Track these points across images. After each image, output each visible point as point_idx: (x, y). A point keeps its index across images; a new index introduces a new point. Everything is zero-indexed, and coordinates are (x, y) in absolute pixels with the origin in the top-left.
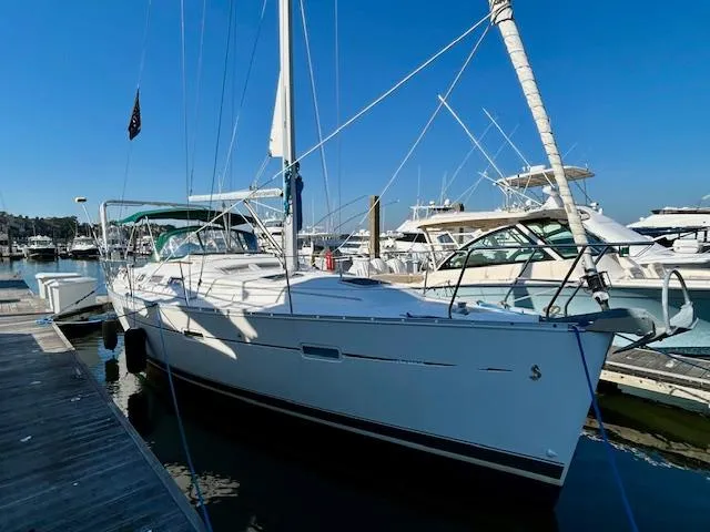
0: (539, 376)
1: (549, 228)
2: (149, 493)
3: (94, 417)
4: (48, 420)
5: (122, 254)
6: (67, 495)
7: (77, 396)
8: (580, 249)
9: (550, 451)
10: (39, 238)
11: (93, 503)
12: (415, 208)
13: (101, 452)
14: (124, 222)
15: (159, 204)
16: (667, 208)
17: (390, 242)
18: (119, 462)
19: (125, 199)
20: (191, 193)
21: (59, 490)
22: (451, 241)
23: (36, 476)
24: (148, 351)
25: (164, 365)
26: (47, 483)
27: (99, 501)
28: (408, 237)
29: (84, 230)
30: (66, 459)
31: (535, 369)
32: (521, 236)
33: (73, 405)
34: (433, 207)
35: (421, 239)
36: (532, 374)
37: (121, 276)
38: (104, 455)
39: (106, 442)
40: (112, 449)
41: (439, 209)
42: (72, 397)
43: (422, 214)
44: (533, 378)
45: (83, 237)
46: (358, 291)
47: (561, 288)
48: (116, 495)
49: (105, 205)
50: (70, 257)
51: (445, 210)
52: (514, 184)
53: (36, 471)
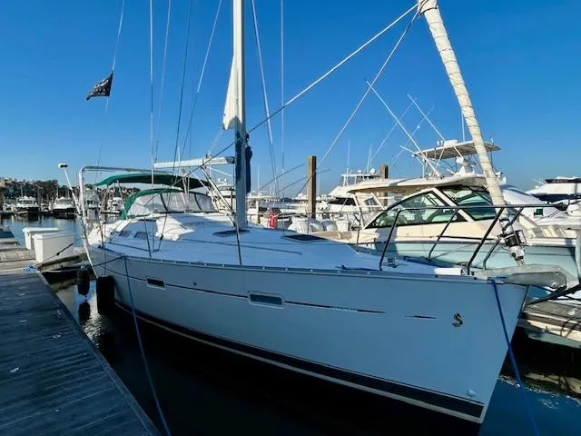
0: (461, 323)
1: (462, 194)
2: (121, 419)
3: (72, 351)
4: (33, 354)
5: (96, 212)
6: (49, 419)
7: (58, 333)
8: (498, 210)
9: (471, 392)
10: (26, 198)
11: (72, 427)
12: (345, 176)
13: (79, 382)
14: (98, 185)
15: (128, 170)
16: (558, 178)
17: (324, 205)
18: (94, 391)
19: (100, 166)
20: (156, 161)
21: (42, 416)
22: (376, 204)
23: (23, 402)
24: (116, 296)
25: (130, 309)
26: (32, 409)
27: (77, 426)
28: (340, 201)
29: (64, 192)
30: (47, 388)
31: (457, 317)
32: (437, 200)
33: (55, 340)
34: (360, 175)
35: (350, 202)
36: (455, 321)
37: (94, 231)
38: (81, 385)
39: (83, 374)
40: (88, 380)
41: (366, 177)
42: (54, 334)
43: (351, 181)
44: (455, 325)
45: (62, 198)
46: (298, 246)
47: (480, 245)
48: (92, 420)
49: (83, 170)
50: (51, 215)
51: (371, 177)
52: (430, 155)
53: (23, 398)
